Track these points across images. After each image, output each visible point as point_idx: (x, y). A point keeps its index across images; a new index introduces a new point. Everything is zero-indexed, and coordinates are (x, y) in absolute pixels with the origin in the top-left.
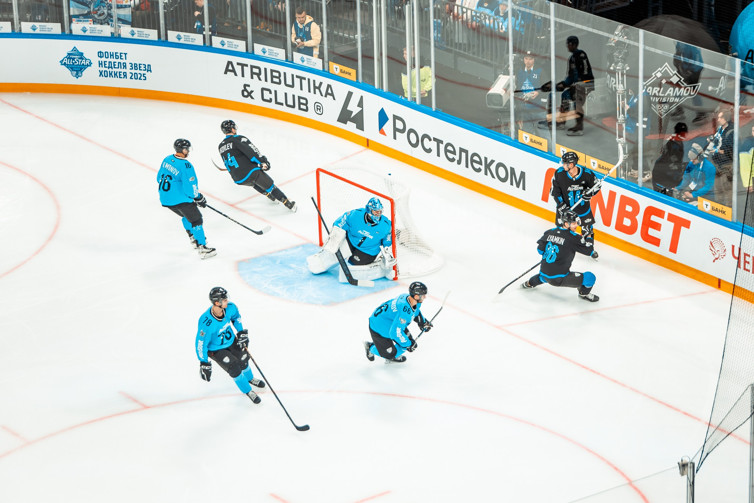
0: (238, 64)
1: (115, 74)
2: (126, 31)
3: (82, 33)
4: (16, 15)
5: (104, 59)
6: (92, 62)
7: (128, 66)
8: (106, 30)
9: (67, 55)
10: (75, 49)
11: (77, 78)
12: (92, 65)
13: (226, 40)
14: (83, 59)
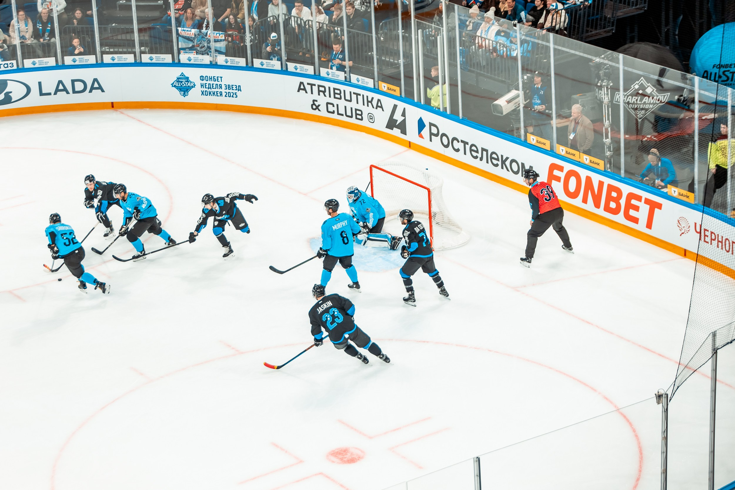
0: (308, 84)
1: (214, 93)
2: (221, 59)
3: (188, 62)
4: (137, 49)
5: (204, 82)
6: (195, 84)
7: (223, 87)
8: (206, 59)
9: (176, 79)
10: (182, 74)
11: (184, 96)
12: (195, 86)
13: (298, 65)
14: (189, 82)
